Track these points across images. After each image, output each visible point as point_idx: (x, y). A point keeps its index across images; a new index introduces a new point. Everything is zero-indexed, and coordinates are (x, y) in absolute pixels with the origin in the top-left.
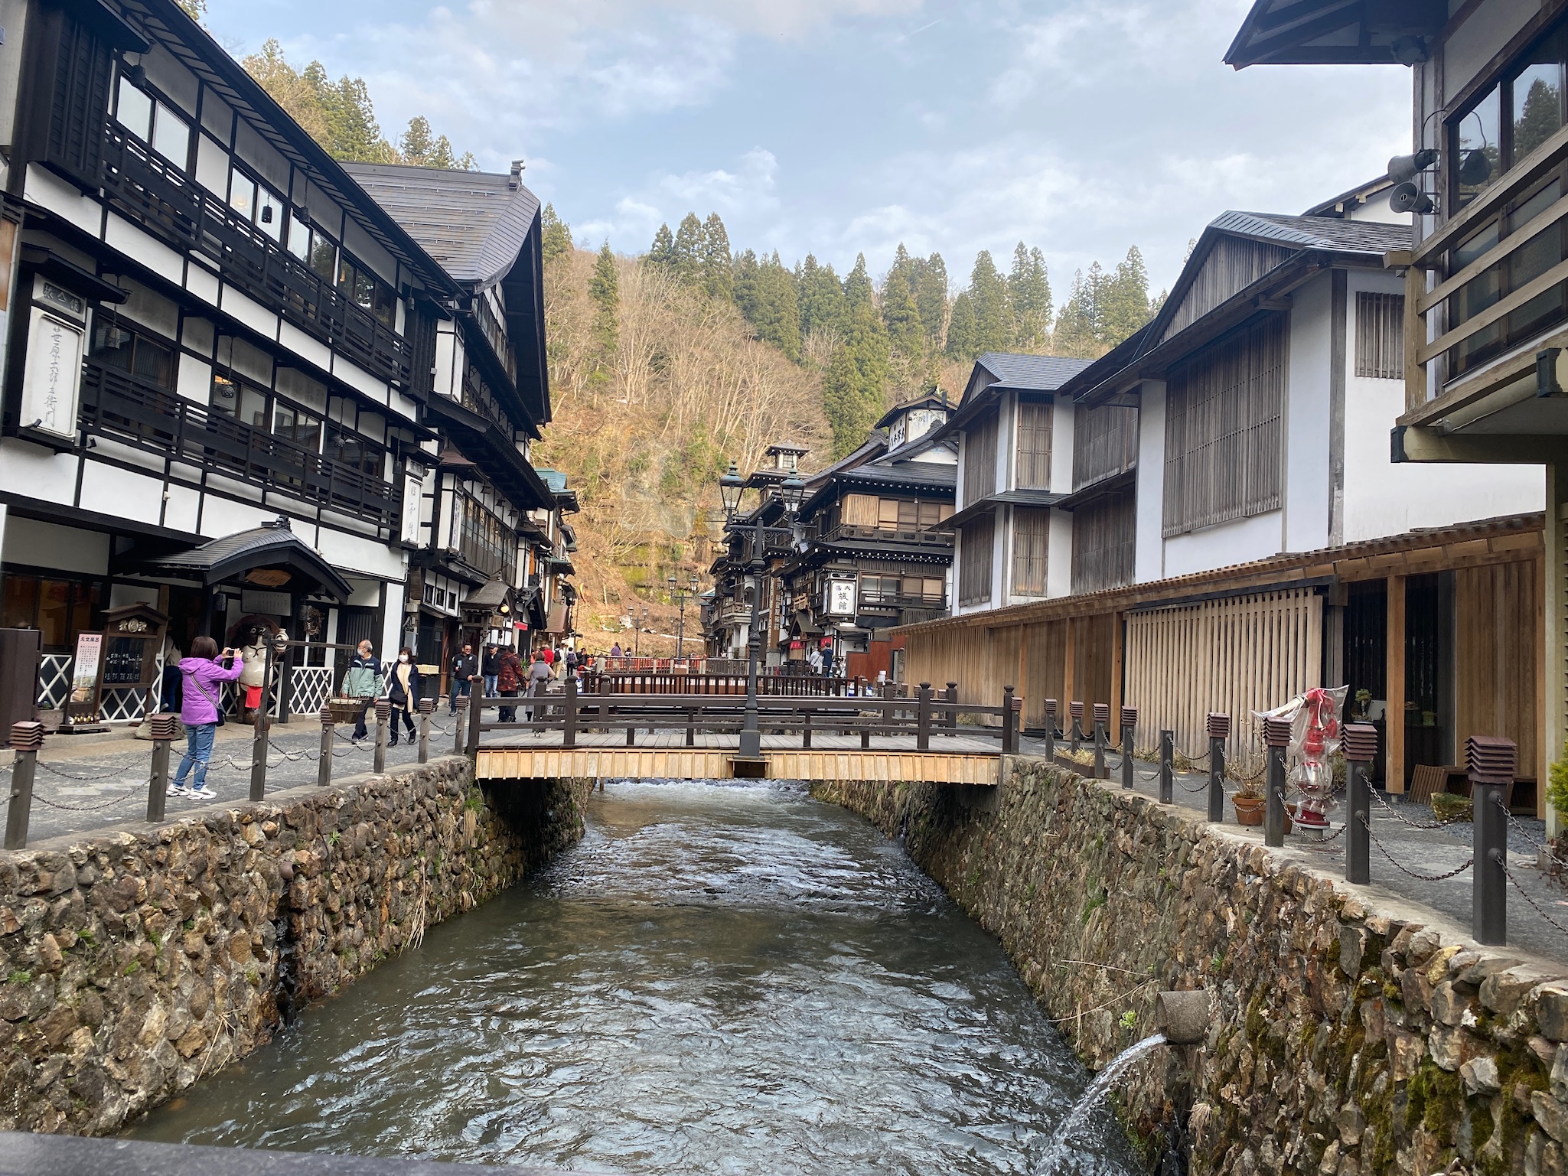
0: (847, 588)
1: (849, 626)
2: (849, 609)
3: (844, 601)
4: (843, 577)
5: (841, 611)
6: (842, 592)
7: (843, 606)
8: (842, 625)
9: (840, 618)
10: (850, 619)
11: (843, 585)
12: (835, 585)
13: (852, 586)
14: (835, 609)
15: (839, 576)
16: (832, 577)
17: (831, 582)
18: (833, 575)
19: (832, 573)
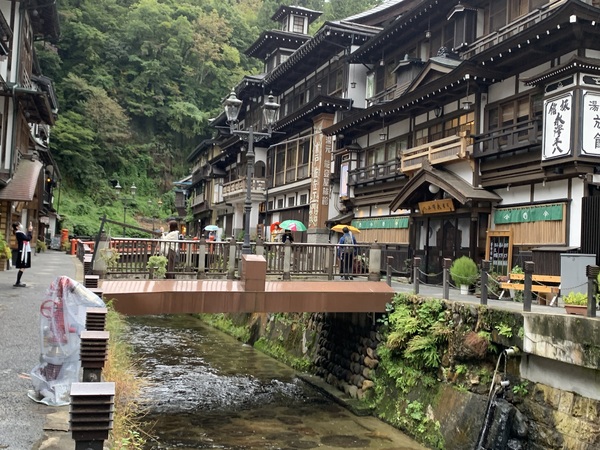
12: (588, 99)
14: (589, 146)
15: (594, 83)
16: (582, 83)
17: (581, 92)
18: (585, 79)
19: (582, 75)
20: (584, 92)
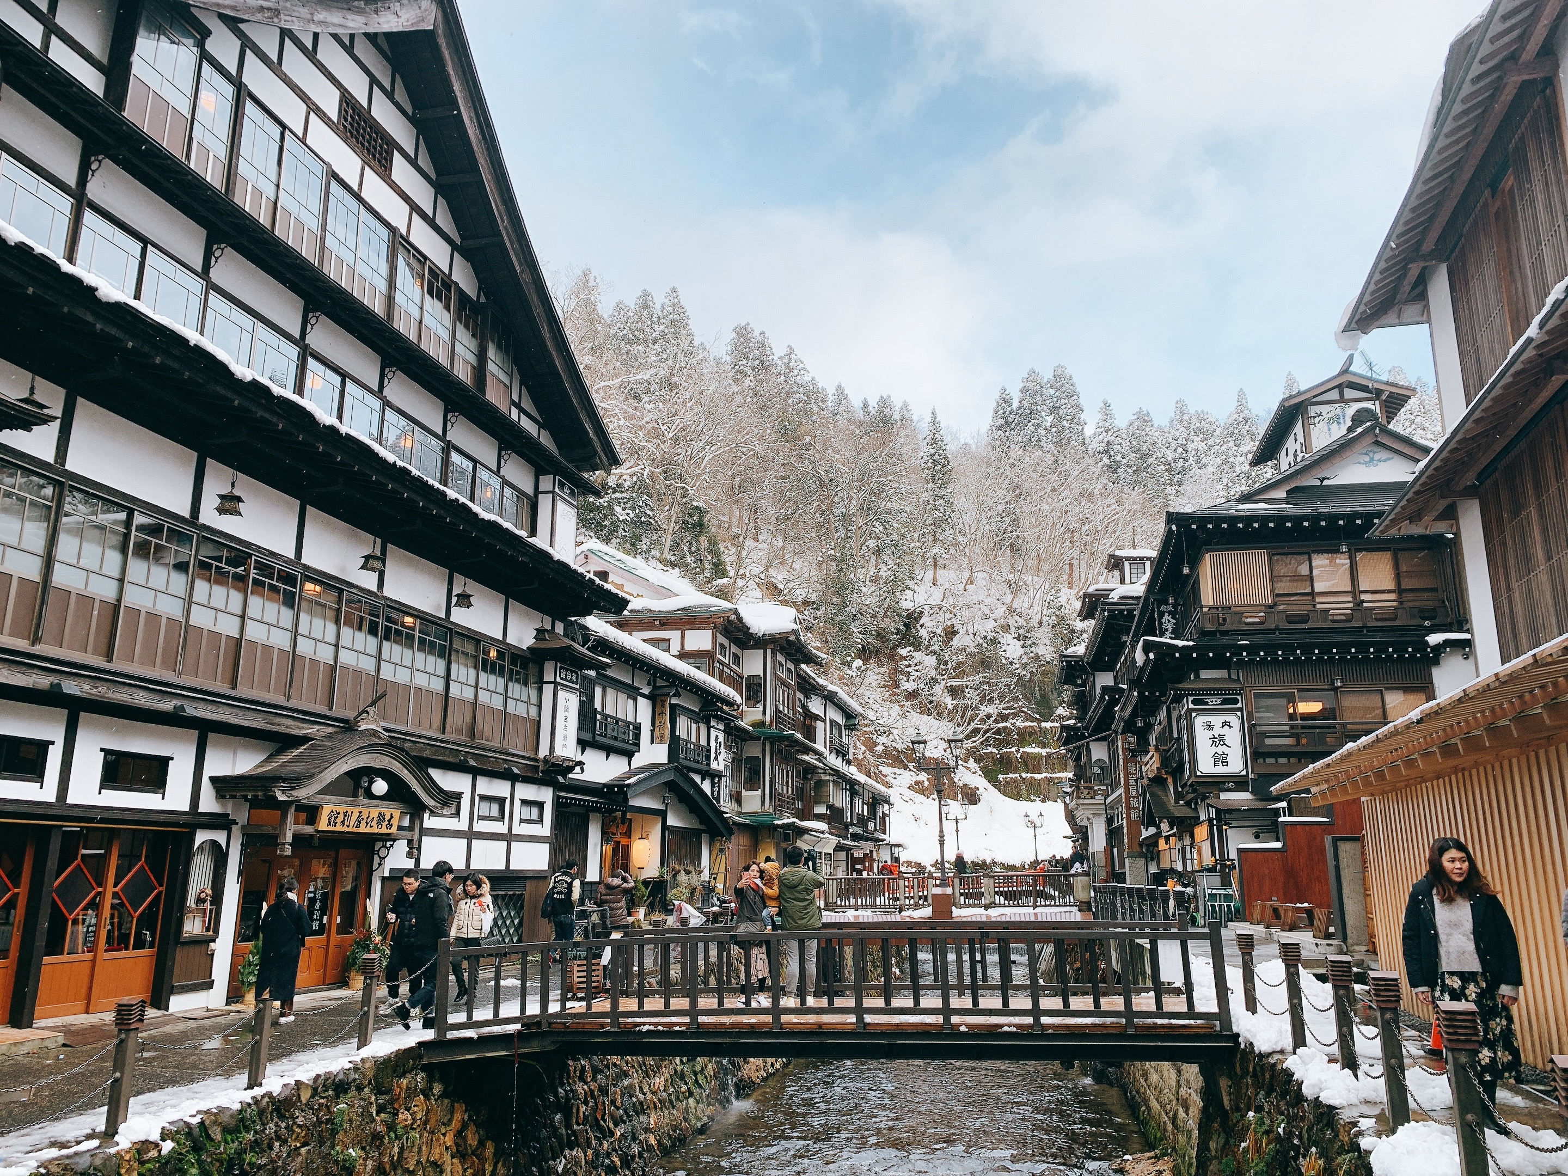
0: (1225, 724)
1: (1241, 798)
2: (1236, 765)
3: (1220, 749)
4: (1213, 702)
5: (1221, 770)
6: (1217, 731)
7: (1222, 759)
8: (1224, 796)
9: (1219, 783)
10: (1240, 783)
11: (1217, 720)
12: (1199, 721)
13: (1234, 720)
14: (1206, 766)
15: (1206, 704)
16: (1191, 706)
17: (1191, 716)
18: (1194, 702)
19: (1191, 699)
20: (1194, 714)
